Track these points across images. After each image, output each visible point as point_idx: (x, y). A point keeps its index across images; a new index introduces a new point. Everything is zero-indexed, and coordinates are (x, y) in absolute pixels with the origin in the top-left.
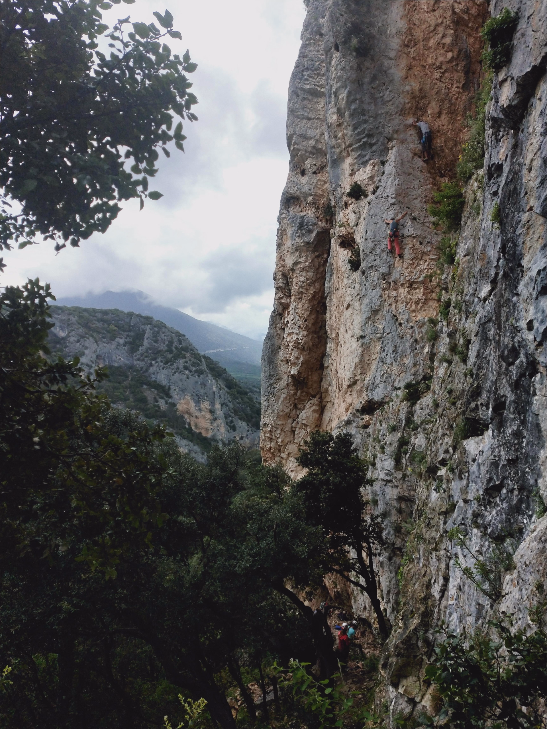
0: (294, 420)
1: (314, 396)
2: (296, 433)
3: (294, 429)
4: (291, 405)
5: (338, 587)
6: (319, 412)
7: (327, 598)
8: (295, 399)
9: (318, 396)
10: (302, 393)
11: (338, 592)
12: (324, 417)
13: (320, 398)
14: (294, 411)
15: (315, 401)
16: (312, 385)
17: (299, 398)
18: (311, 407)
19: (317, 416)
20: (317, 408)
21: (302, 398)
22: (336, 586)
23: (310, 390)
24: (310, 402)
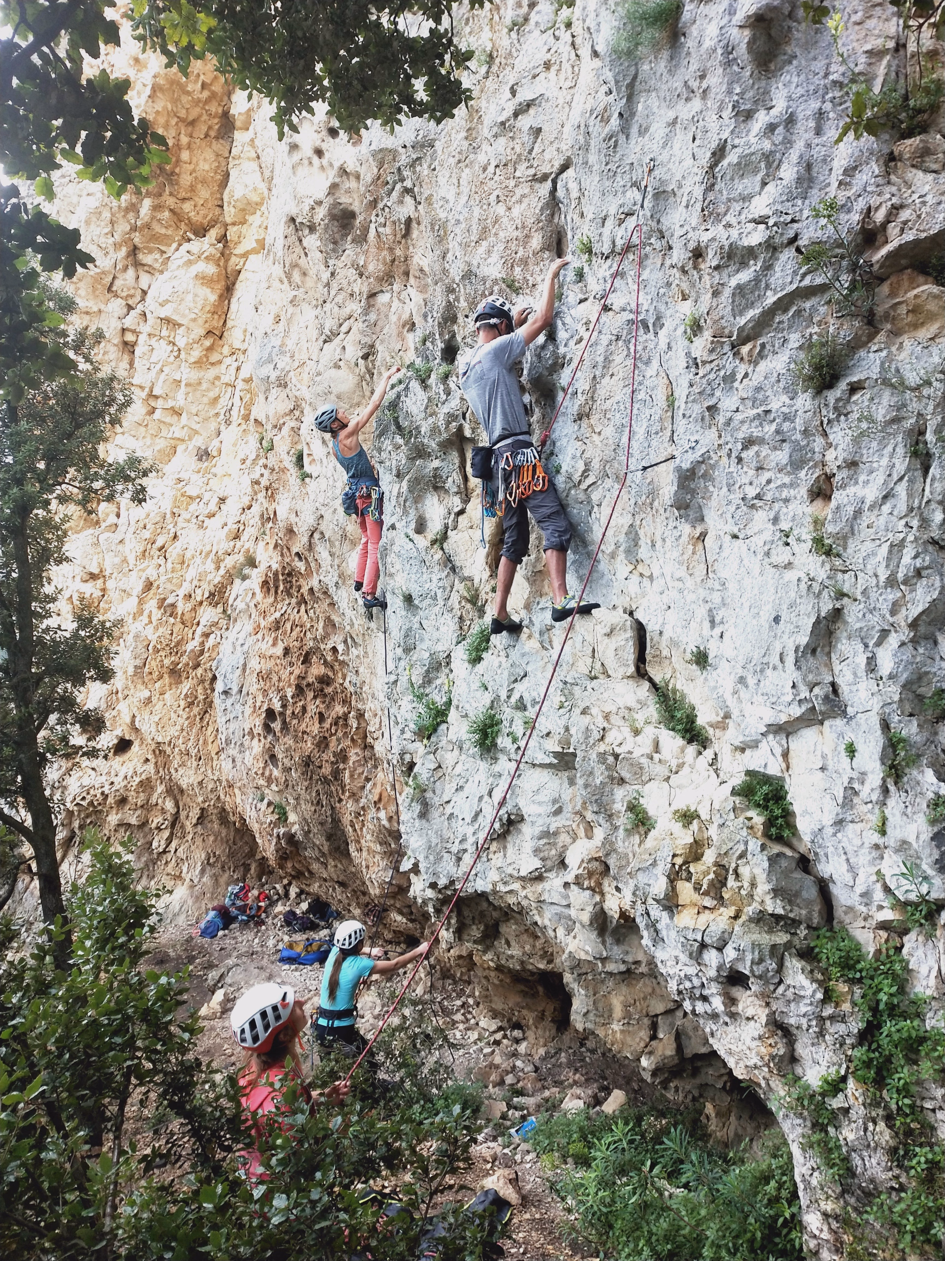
0: (130, 308)
1: (201, 232)
2: (138, 351)
3: (130, 337)
4: (117, 246)
5: (292, 817)
6: (220, 286)
7: (247, 868)
8: (134, 229)
9: (213, 234)
10: (156, 208)
11: (291, 838)
12: (234, 306)
13: (223, 239)
14: (131, 272)
15: (206, 245)
16: (192, 188)
17: (148, 226)
18: (190, 263)
19: (213, 297)
20: (211, 269)
21: (158, 229)
22: (283, 817)
23: (187, 207)
24: (186, 246)
